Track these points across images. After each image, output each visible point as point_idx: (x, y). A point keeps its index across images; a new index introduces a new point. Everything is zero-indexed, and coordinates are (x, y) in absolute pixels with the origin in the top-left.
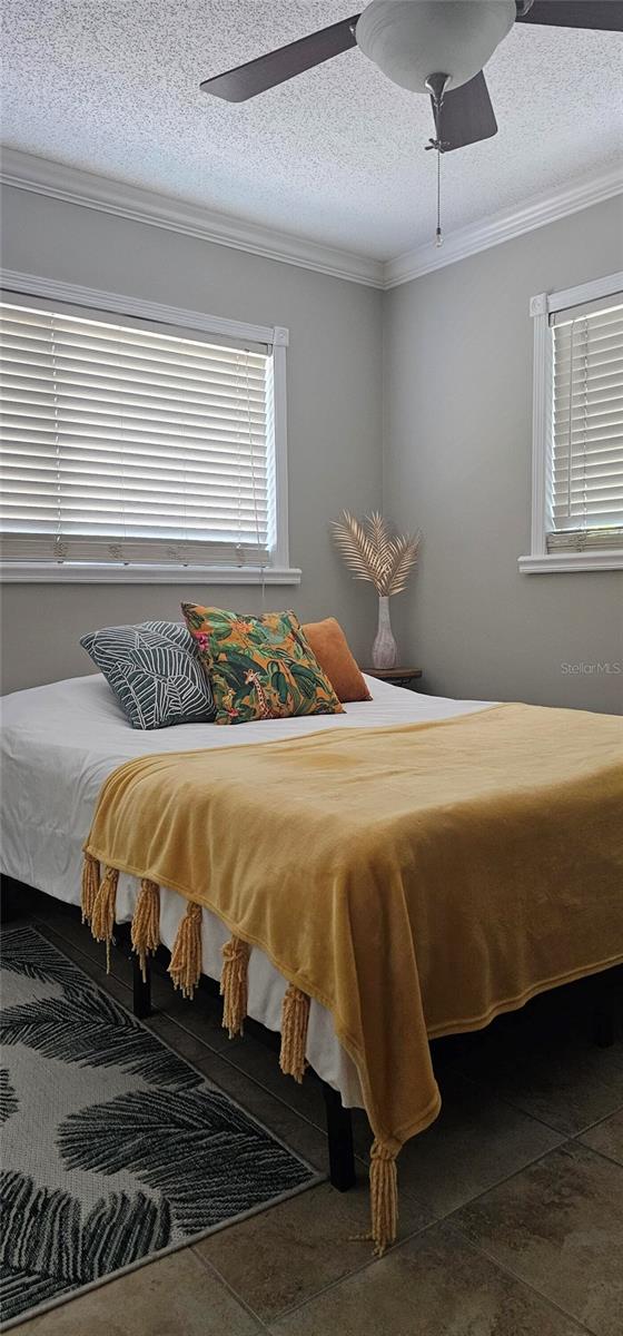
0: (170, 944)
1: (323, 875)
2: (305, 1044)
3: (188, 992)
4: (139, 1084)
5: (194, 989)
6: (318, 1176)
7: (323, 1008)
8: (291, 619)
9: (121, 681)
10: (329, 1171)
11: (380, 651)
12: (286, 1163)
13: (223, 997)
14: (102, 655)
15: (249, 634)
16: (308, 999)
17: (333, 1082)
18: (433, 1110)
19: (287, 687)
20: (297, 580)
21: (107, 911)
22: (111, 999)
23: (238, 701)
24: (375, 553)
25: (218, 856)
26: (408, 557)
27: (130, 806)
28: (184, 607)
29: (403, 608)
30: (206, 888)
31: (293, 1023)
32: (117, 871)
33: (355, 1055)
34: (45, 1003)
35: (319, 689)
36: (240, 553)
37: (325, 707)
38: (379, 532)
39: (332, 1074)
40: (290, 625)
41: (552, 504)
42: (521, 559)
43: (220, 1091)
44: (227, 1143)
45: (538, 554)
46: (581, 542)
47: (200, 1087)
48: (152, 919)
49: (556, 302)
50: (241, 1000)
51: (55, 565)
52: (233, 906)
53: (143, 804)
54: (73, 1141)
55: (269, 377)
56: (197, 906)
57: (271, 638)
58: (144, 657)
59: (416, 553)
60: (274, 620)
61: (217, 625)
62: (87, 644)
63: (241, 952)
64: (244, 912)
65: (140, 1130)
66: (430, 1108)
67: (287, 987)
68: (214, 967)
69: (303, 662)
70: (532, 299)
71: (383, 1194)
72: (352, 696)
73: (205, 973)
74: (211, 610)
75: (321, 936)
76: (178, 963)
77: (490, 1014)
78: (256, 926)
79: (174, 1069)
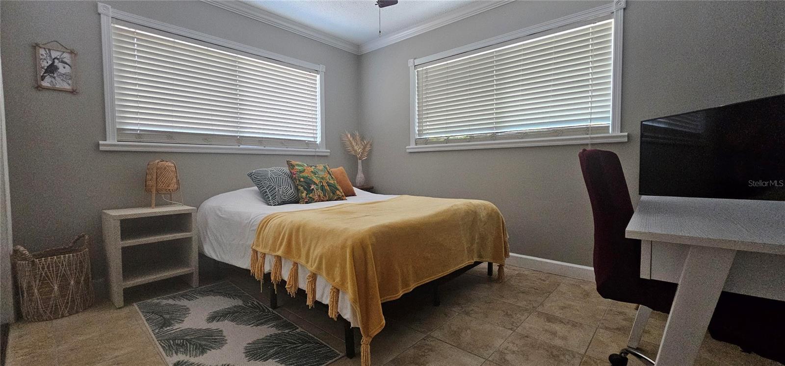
0: (286, 279)
1: (343, 247)
2: (337, 306)
3: (293, 294)
4: (273, 331)
5: (296, 294)
6: (342, 354)
7: (344, 293)
8: (327, 166)
9: (264, 189)
10: (345, 352)
11: (359, 179)
12: (330, 352)
13: (307, 294)
14: (256, 179)
15: (312, 171)
16: (338, 291)
17: (348, 318)
18: (383, 324)
19: (326, 190)
20: (328, 154)
21: (261, 269)
22: (261, 303)
23: (308, 196)
24: (356, 145)
25: (304, 245)
26: (368, 146)
27: (269, 231)
28: (287, 161)
29: (367, 164)
30: (300, 257)
31: (333, 300)
32: (265, 254)
33: (356, 307)
34: (235, 307)
35: (338, 192)
36: (308, 144)
37: (340, 198)
38: (358, 137)
39: (347, 315)
40: (326, 168)
41: (417, 129)
42: (407, 147)
43: (304, 331)
44: (308, 347)
45: (413, 145)
46: (427, 141)
47: (297, 330)
48: (279, 270)
49: (417, 62)
50: (313, 294)
51: (237, 147)
52: (310, 261)
53: (275, 229)
54: (249, 352)
55: (318, 82)
56: (297, 263)
57: (320, 173)
58: (272, 180)
59: (371, 145)
60: (321, 167)
61: (300, 168)
62: (250, 175)
63: (314, 277)
64: (315, 262)
65: (275, 346)
66: (381, 325)
67: (331, 287)
68: (303, 285)
69: (332, 182)
70: (409, 61)
71: (366, 356)
72: (349, 194)
73: (300, 287)
74: (298, 163)
75: (343, 268)
76: (289, 285)
77: (401, 294)
78: (319, 268)
79: (287, 325)
